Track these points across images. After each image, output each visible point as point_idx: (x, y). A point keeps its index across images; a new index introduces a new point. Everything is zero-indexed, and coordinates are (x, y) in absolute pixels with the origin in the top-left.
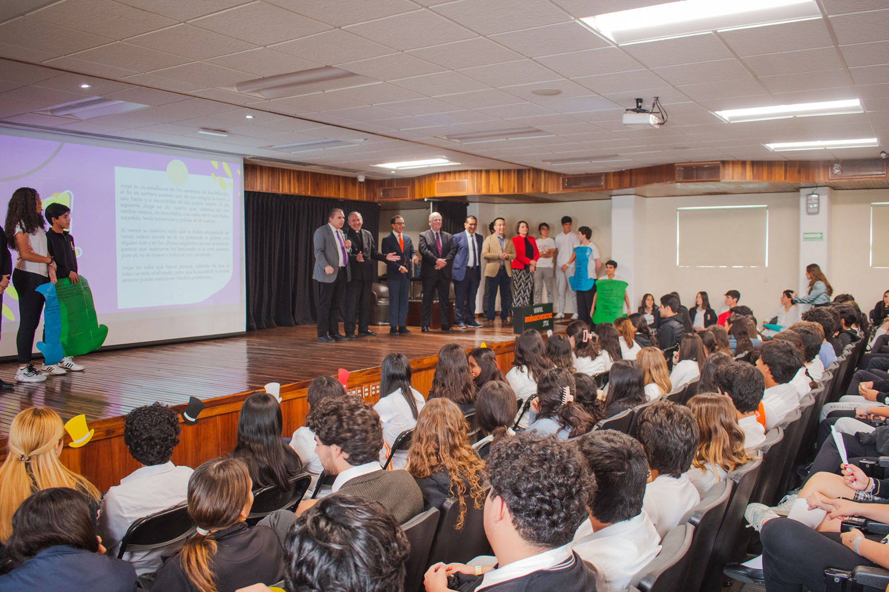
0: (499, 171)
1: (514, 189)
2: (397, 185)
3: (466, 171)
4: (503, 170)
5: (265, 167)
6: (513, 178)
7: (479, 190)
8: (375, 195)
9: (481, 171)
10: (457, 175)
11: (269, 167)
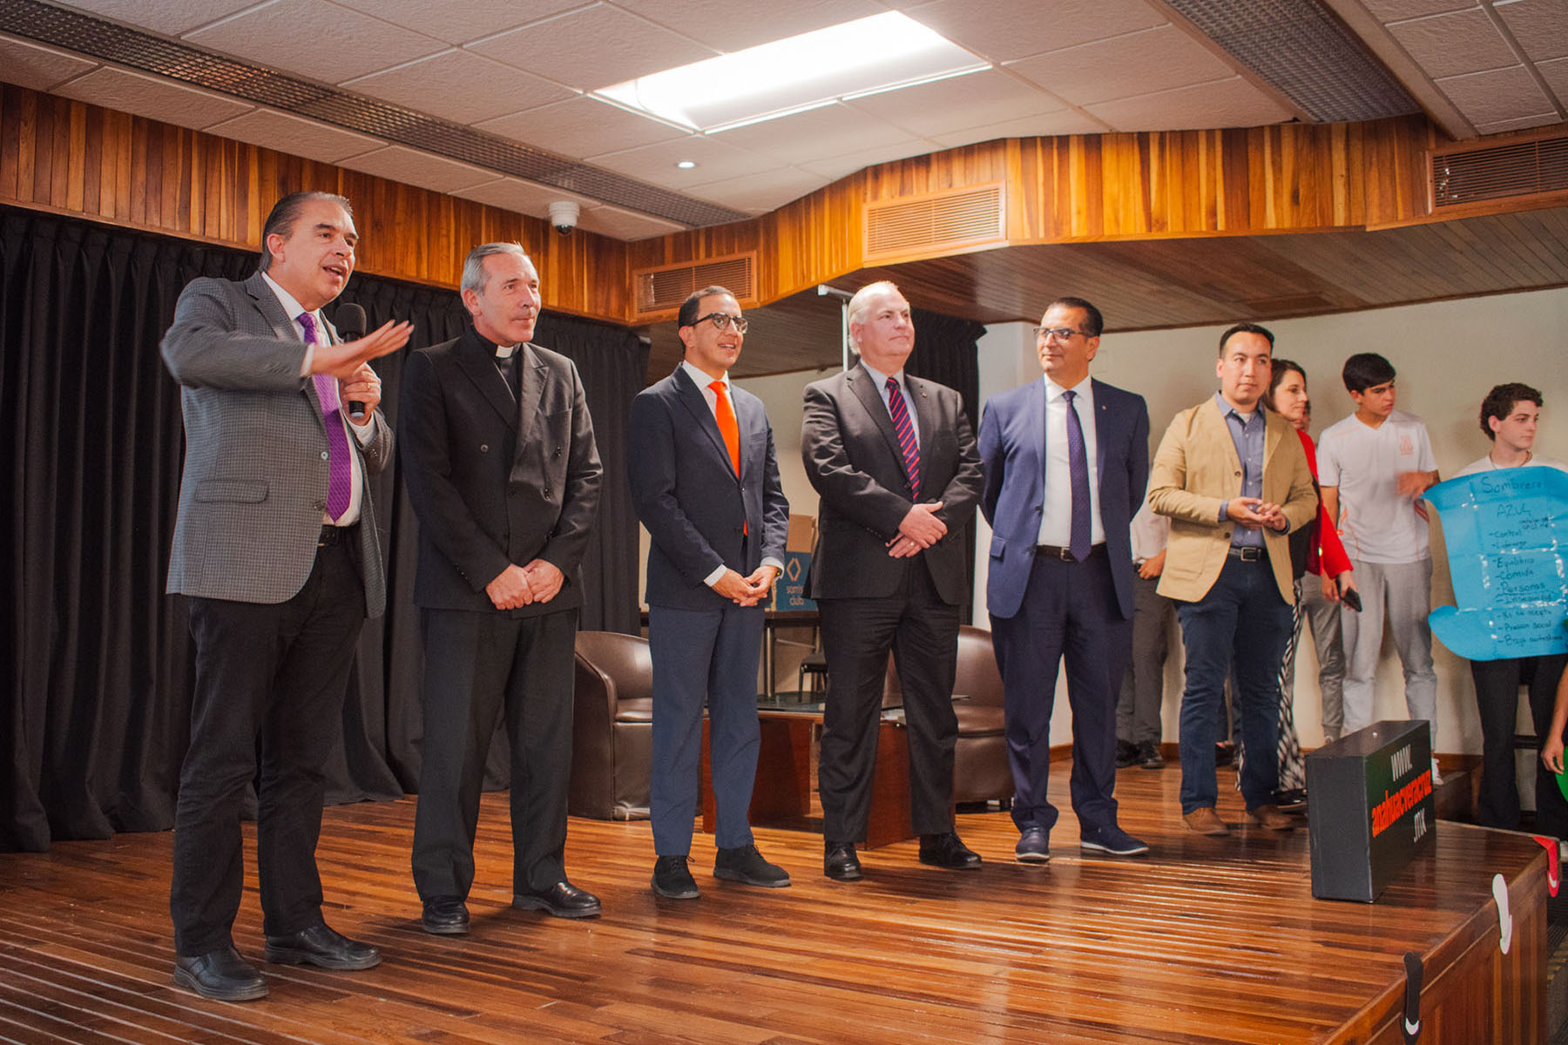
0: (1142, 139)
1: (1213, 213)
2: (708, 255)
3: (995, 146)
4: (1162, 135)
5: (116, 114)
6: (1208, 169)
7: (1057, 222)
8: (626, 296)
9: (1063, 141)
10: (957, 166)
11: (137, 119)
